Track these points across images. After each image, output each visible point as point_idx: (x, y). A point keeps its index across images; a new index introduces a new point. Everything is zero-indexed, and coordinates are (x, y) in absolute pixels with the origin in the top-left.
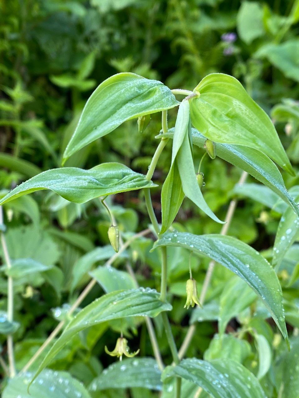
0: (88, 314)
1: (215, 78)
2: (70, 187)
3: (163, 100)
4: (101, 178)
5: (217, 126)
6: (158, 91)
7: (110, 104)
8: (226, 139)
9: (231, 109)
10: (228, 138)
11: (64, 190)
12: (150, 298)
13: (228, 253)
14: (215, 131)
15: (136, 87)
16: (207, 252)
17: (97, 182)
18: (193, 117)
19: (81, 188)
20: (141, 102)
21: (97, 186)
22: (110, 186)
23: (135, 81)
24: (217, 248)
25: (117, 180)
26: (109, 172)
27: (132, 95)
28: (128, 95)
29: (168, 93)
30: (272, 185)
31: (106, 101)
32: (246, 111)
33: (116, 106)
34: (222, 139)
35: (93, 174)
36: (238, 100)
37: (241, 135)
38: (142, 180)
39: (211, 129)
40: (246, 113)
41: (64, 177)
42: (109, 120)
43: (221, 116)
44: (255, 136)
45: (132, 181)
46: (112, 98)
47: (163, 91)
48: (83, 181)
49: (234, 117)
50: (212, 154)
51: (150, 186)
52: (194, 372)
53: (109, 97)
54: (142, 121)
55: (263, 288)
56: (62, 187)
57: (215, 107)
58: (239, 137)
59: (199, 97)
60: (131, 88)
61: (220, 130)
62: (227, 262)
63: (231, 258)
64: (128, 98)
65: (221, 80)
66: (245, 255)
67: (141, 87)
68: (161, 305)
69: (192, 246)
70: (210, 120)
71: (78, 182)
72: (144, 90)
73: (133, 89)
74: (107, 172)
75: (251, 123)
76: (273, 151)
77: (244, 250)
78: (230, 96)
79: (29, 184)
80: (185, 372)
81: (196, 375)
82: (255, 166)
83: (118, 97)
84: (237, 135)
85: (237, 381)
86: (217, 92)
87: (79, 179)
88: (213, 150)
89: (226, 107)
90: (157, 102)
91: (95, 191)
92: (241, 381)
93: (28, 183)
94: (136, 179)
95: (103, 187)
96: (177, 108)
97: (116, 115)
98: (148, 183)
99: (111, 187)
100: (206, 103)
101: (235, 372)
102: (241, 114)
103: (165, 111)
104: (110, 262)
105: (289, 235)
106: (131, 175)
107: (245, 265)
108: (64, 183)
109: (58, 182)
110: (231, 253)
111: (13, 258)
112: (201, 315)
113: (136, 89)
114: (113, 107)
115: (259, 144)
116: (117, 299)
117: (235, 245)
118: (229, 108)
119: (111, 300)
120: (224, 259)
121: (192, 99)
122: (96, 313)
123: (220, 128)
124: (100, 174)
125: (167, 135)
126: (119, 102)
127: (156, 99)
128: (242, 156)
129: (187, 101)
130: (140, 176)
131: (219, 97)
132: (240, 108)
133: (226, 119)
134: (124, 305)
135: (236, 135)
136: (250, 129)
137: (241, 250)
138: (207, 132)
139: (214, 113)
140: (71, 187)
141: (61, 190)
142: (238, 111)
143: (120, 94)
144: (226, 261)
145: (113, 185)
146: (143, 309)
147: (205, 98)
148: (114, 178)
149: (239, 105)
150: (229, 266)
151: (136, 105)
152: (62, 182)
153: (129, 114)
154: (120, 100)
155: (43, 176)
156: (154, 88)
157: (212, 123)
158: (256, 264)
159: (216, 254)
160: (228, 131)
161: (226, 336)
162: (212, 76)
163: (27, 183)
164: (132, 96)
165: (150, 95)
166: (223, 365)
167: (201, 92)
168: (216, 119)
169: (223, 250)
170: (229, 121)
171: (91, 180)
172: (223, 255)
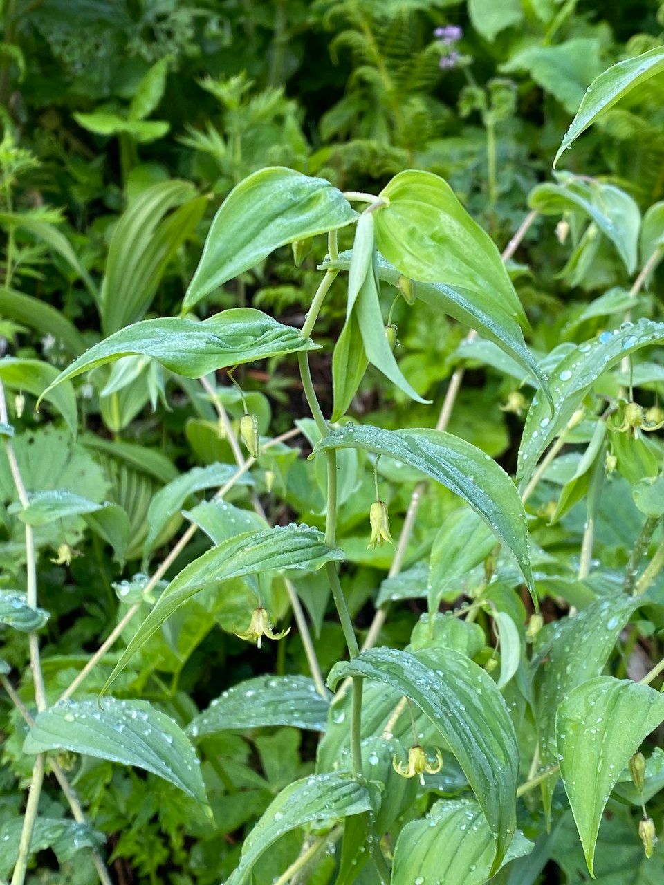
0: (200, 571)
1: (413, 177)
2: (177, 351)
3: (332, 212)
4: (225, 335)
5: (416, 254)
6: (323, 197)
7: (250, 221)
8: (430, 274)
9: (437, 228)
10: (433, 273)
11: (169, 356)
12: (307, 541)
13: (439, 457)
14: (414, 263)
15: (289, 190)
16: (404, 456)
17: (221, 341)
18: (380, 240)
19: (196, 353)
20: (298, 216)
21: (222, 349)
22: (241, 348)
23: (286, 181)
24: (422, 450)
25: (252, 337)
26: (237, 324)
27: (284, 204)
28: (276, 206)
29: (339, 201)
30: (503, 344)
31: (244, 216)
32: (459, 231)
33: (260, 224)
34: (423, 275)
35: (210, 329)
36: (450, 213)
37: (452, 268)
38: (296, 337)
39: (407, 259)
40: (459, 236)
41: (163, 334)
42: (250, 247)
43: (422, 238)
44: (473, 270)
45: (279, 339)
46: (252, 211)
47: (331, 197)
48: (198, 340)
49: (442, 240)
50: (409, 296)
51: (308, 347)
52: (383, 667)
53: (248, 210)
54: (299, 246)
55: (495, 513)
56: (165, 351)
57: (412, 225)
58: (449, 272)
59: (388, 206)
60: (281, 193)
61: (420, 261)
62: (437, 471)
63: (443, 465)
64: (278, 211)
65: (422, 182)
66: (466, 460)
67: (296, 191)
68: (327, 552)
69: (379, 446)
70: (405, 244)
71: (190, 342)
72: (302, 196)
73: (284, 196)
74: (235, 325)
75: (467, 250)
76: (500, 294)
77: (466, 452)
78: (436, 206)
79: (106, 347)
80: (369, 668)
81: (388, 671)
82: (479, 312)
83: (262, 208)
84: (446, 269)
85: (459, 682)
86: (417, 200)
87: (189, 337)
88: (411, 291)
89: (430, 224)
90: (323, 216)
91: (219, 357)
92: (465, 682)
93: (104, 346)
94: (286, 336)
95: (231, 350)
96: (353, 226)
97: (260, 239)
98: (304, 342)
99: (242, 350)
100: (399, 217)
101: (455, 668)
102: (452, 237)
103: (333, 231)
104: (221, 493)
105: (545, 428)
106: (275, 329)
107: (466, 476)
108: (166, 344)
109: (155, 342)
110: (444, 458)
111: (31, 491)
112: (397, 590)
113: (290, 196)
114: (255, 225)
115: (479, 283)
116: (252, 544)
117: (450, 446)
118: (434, 226)
119: (239, 545)
120: (431, 466)
121: (377, 211)
122: (215, 569)
123: (420, 258)
124: (222, 329)
125: (337, 265)
126: (264, 217)
127: (322, 211)
128: (458, 297)
129: (370, 215)
130: (291, 332)
131: (419, 207)
132: (451, 227)
133: (430, 243)
134: (265, 553)
135: (444, 268)
136: (466, 260)
137: (461, 453)
138: (402, 262)
139: (412, 233)
140: (180, 351)
141: (163, 357)
142: (448, 232)
143: (265, 205)
144: (435, 470)
145: (247, 347)
146: (296, 558)
147: (398, 208)
148: (247, 334)
149: (450, 223)
150: (439, 478)
151: (291, 221)
152: (161, 342)
153: (280, 237)
154: (265, 214)
155: (128, 332)
156: (317, 192)
157: (408, 248)
158: (485, 475)
159: (418, 460)
160: (433, 262)
161: (441, 615)
162: (407, 174)
163: (104, 344)
164: (284, 207)
165: (311, 205)
166: (434, 658)
167: (391, 199)
168: (414, 243)
169: (431, 453)
170: (435, 246)
171: (210, 339)
172: (430, 460)
